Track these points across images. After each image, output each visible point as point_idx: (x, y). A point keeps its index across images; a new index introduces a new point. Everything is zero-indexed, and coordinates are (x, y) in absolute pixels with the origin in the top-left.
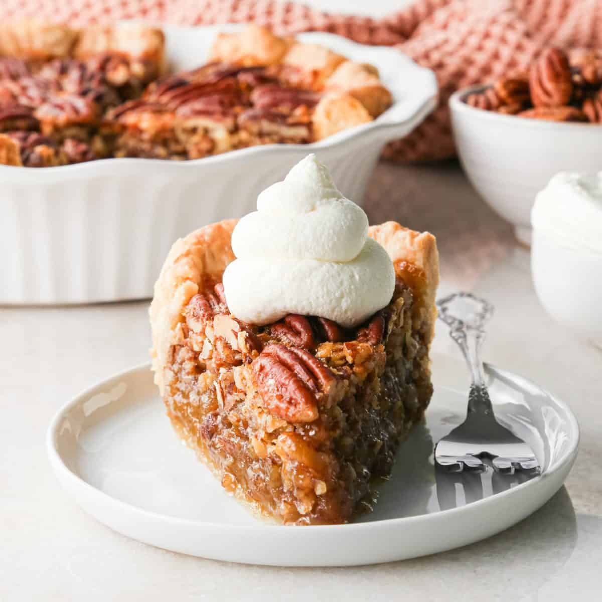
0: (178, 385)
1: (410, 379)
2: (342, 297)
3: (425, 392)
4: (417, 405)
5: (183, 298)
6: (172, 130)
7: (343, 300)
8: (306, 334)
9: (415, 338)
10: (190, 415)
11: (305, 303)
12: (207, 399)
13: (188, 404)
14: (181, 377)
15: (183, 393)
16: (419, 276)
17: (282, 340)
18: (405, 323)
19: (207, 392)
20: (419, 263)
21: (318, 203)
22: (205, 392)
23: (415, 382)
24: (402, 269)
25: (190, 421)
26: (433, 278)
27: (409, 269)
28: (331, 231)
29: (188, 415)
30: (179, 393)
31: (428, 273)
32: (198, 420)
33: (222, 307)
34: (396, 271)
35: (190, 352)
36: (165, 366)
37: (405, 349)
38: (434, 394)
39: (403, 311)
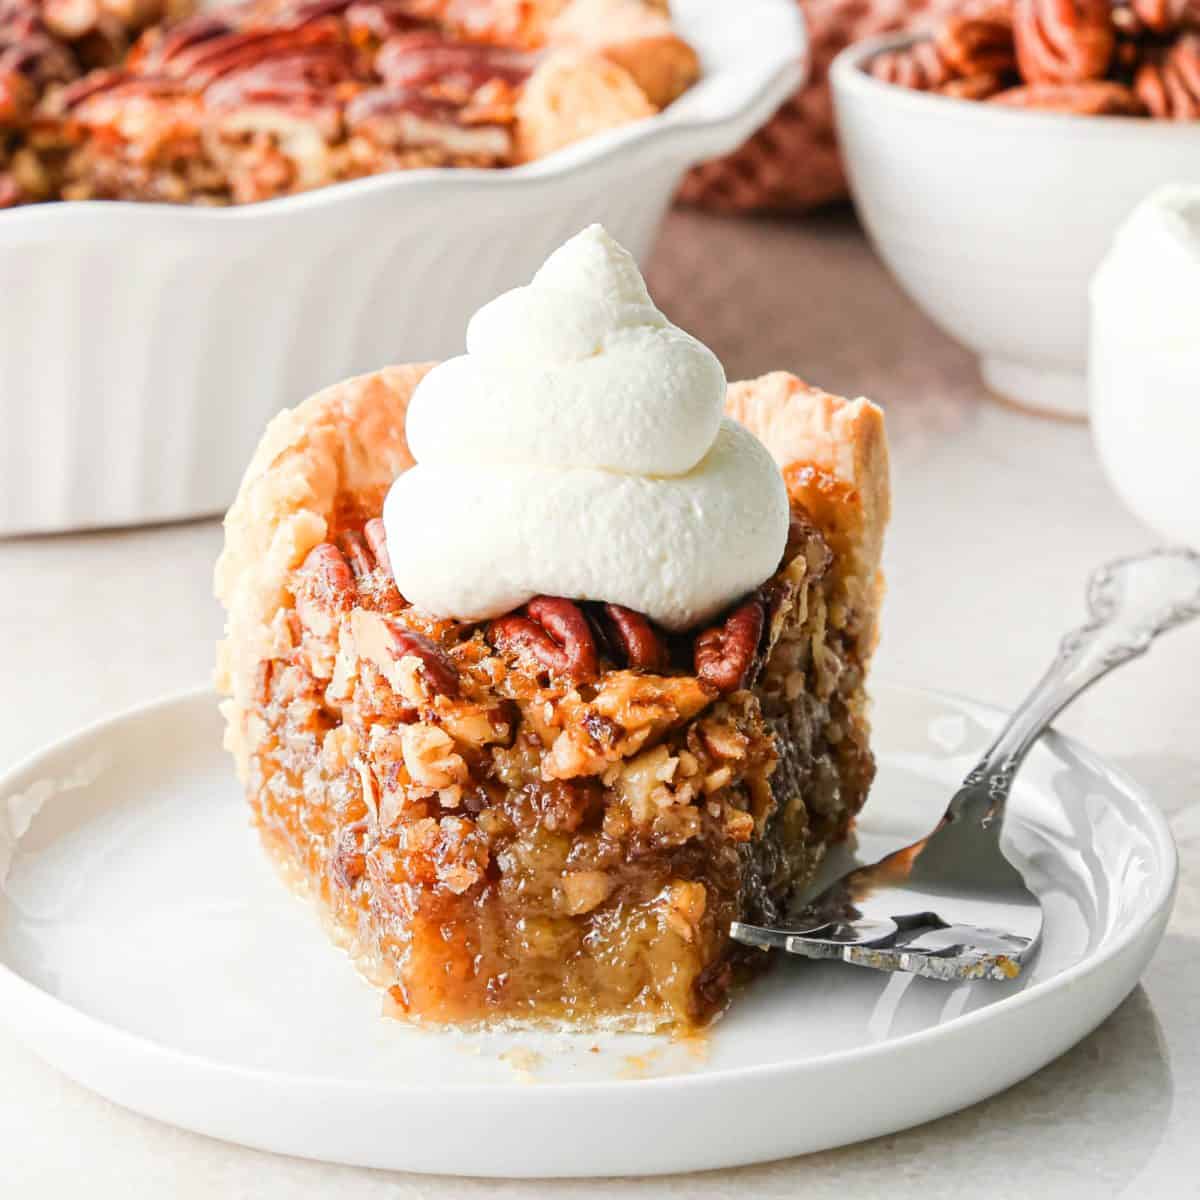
0: (278, 754)
1: (822, 743)
2: (662, 559)
3: (857, 773)
4: (839, 807)
5: (292, 551)
6: (197, 139)
7: (666, 567)
8: (578, 645)
9: (833, 648)
10: (305, 827)
11: (575, 571)
12: (343, 791)
13: (301, 800)
14: (284, 735)
15: (288, 772)
16: (845, 500)
17: (521, 659)
18: (813, 613)
19: (342, 774)
20: (845, 472)
21: (609, 338)
22: (338, 774)
23: (834, 751)
24: (805, 484)
25: (304, 841)
26: (876, 505)
27: (820, 485)
28: (638, 405)
29: (299, 824)
30: (278, 773)
31: (865, 496)
32: (321, 839)
33: (379, 578)
34: (789, 491)
35: (305, 677)
36: (249, 707)
37: (811, 673)
38: (878, 777)
39: (805, 588)
